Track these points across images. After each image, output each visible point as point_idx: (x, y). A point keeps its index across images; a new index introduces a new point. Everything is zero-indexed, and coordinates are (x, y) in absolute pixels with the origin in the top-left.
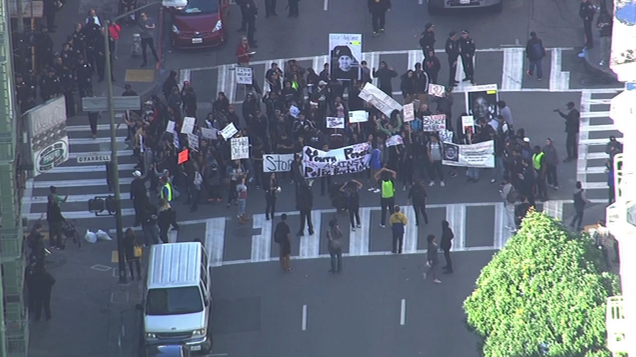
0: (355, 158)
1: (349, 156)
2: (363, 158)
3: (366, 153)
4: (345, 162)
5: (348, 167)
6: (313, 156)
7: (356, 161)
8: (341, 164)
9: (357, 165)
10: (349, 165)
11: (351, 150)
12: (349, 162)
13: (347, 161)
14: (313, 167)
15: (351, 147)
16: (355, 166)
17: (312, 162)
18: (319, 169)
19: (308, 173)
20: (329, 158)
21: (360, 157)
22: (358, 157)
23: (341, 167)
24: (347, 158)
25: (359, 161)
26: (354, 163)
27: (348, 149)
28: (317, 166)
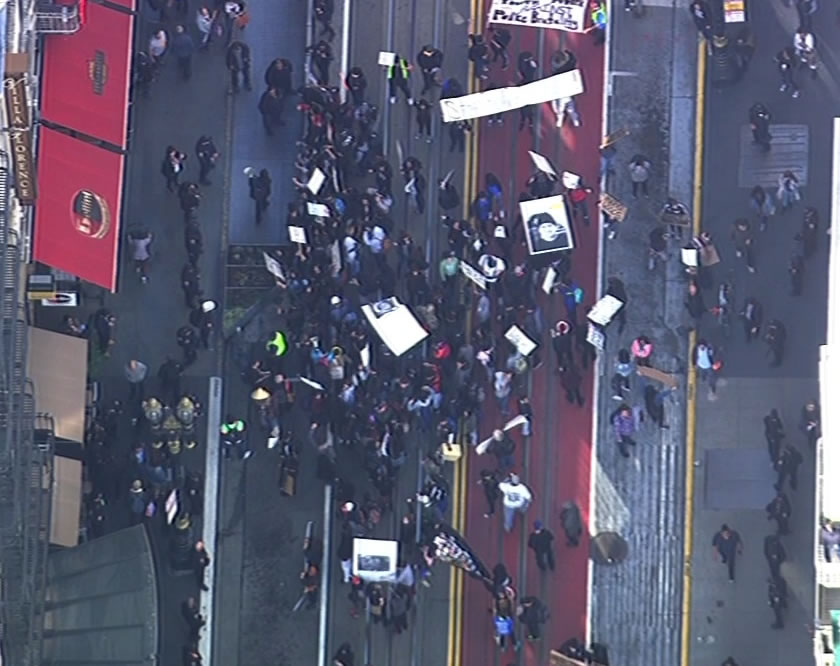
4: (549, 5)
5: (551, 14)
7: (562, 9)
8: (543, 8)
9: (562, 15)
10: (553, 11)
13: (552, 5)
14: (506, 9)
17: (505, 5)
18: (513, 12)
23: (541, 11)
25: (566, 10)
26: (559, 11)
28: (511, 9)
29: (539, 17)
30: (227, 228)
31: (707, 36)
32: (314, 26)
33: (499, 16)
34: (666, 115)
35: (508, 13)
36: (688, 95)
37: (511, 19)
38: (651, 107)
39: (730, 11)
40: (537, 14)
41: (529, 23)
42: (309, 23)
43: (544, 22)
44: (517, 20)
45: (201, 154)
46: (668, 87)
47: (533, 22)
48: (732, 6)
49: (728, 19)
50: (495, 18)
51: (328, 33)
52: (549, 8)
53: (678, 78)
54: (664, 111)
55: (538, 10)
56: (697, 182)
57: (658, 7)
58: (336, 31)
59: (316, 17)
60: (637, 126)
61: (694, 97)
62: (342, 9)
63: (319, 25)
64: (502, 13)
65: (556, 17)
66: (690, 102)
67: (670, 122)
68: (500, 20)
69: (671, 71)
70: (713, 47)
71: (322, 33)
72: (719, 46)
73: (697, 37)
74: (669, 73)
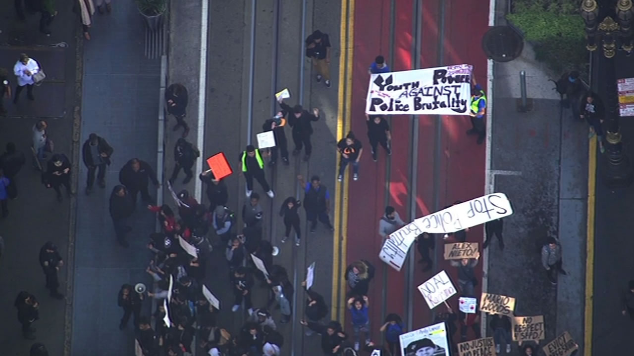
0: (447, 84)
1: (439, 80)
2: (459, 86)
3: (464, 80)
4: (432, 88)
5: (436, 98)
6: (385, 85)
7: (447, 89)
8: (425, 92)
9: (449, 95)
10: (437, 94)
11: (445, 72)
12: (436, 88)
13: (434, 86)
14: (384, 97)
15: (445, 68)
16: (446, 96)
17: (382, 92)
18: (392, 100)
19: (375, 106)
20: (409, 84)
21: (454, 83)
22: (450, 82)
23: (424, 95)
24: (436, 83)
25: (452, 89)
26: (444, 92)
27: (440, 71)
28: (389, 97)
29: (421, 103)
30: (70, 342)
31: (600, 132)
32: (165, 120)
33: (377, 107)
34: (554, 218)
35: (387, 101)
36: (578, 196)
37: (391, 109)
38: (537, 210)
39: (624, 105)
40: (420, 99)
41: (411, 111)
42: (161, 117)
43: (429, 107)
44: (398, 108)
45: (46, 263)
46: (556, 189)
47: (416, 109)
48: (627, 98)
49: (623, 112)
50: (372, 109)
51: (182, 128)
52: (431, 92)
53: (567, 178)
54: (551, 214)
55: (420, 95)
56: (589, 291)
57: (543, 100)
58: (190, 125)
59: (169, 110)
60: (522, 230)
61: (585, 199)
62: (197, 101)
63: (172, 119)
64: (380, 101)
65: (442, 99)
66: (580, 204)
67: (557, 227)
68: (378, 111)
69: (560, 170)
70: (605, 143)
71: (175, 128)
72: (614, 142)
73: (589, 132)
74: (557, 172)
